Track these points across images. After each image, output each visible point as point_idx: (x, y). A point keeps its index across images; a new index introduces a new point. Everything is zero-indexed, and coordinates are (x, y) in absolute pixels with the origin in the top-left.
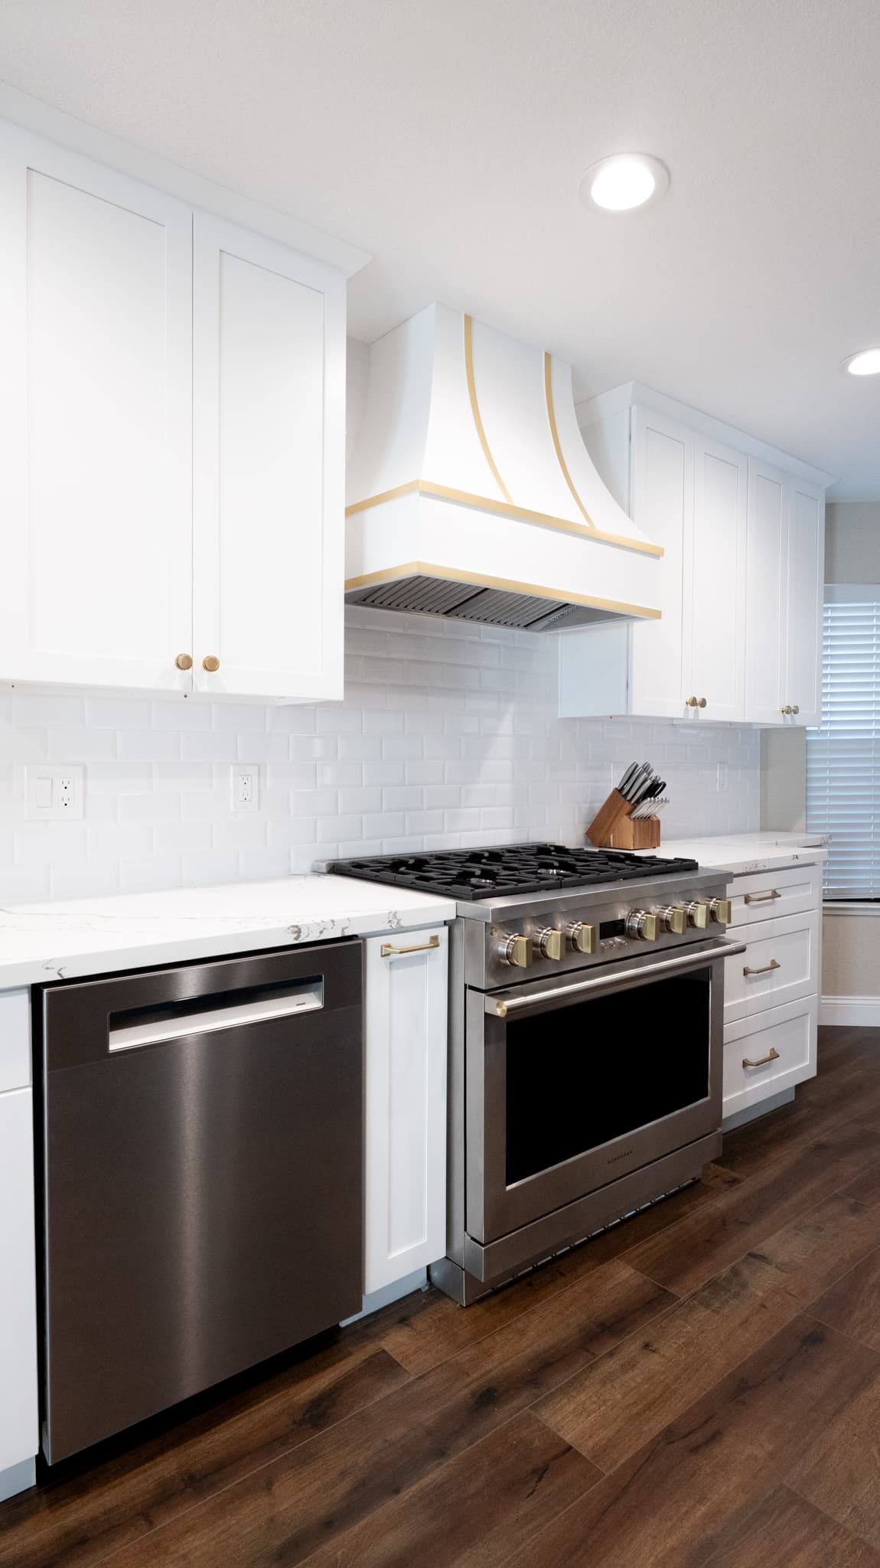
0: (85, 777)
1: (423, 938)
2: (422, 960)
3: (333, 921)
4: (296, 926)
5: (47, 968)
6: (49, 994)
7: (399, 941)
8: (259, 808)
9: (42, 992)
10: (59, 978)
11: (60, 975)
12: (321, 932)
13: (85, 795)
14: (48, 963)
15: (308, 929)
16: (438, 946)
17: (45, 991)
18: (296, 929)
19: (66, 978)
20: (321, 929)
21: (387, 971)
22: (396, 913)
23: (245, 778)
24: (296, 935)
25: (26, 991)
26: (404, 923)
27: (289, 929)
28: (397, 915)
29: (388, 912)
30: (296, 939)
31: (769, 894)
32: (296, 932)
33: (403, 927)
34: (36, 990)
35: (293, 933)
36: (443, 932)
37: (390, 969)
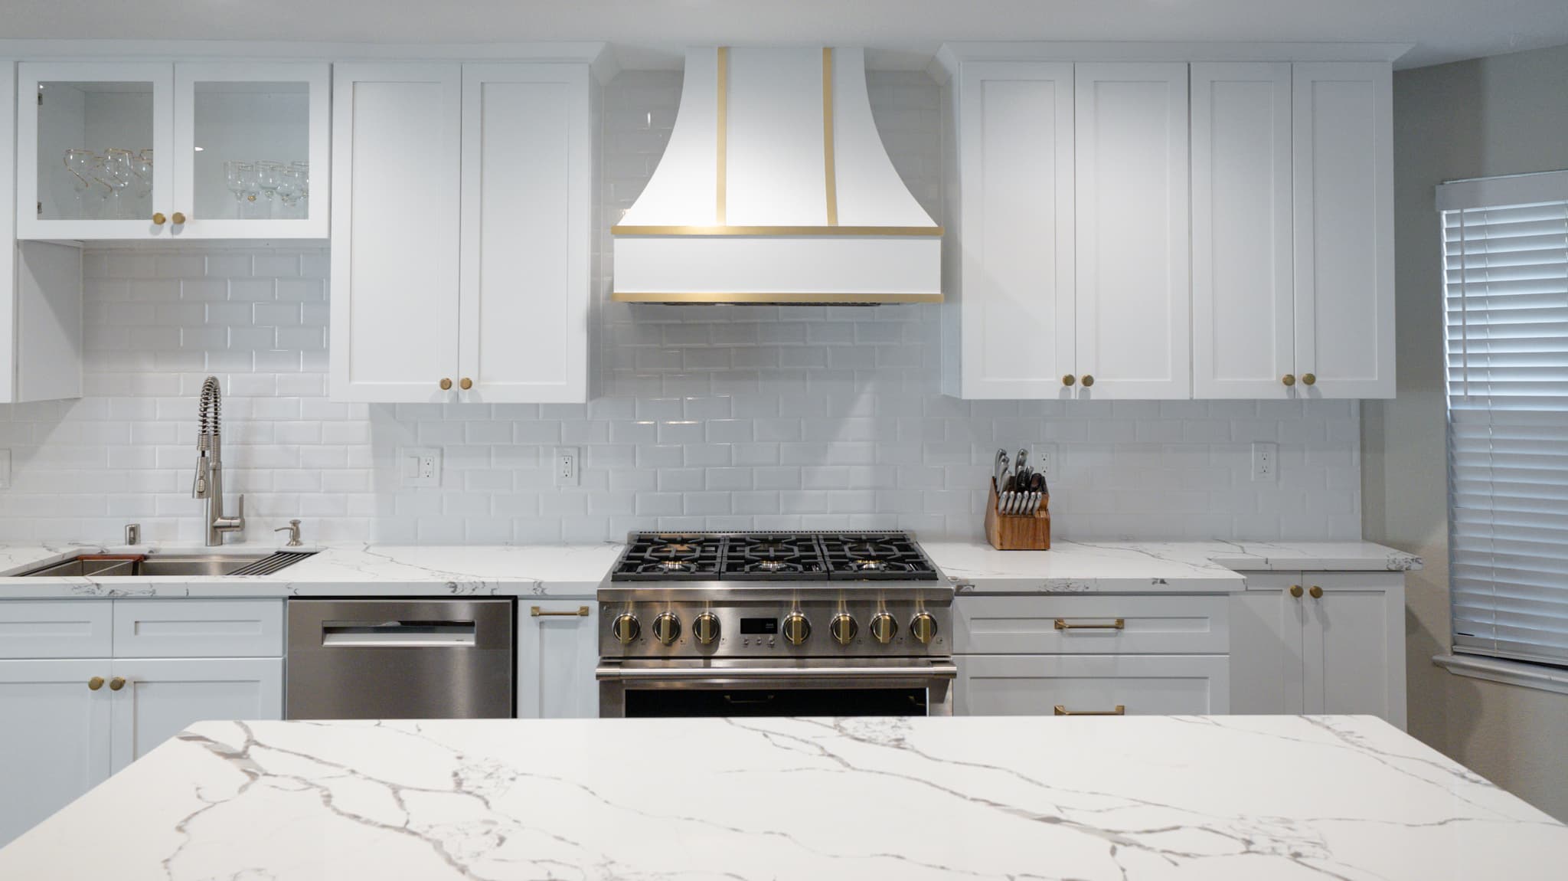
1: (574, 606)
2: (576, 625)
3: (483, 583)
4: (454, 583)
5: (288, 588)
7: (546, 606)
11: (295, 593)
12: (474, 590)
13: (442, 469)
14: (289, 585)
15: (463, 585)
16: (587, 615)
18: (453, 585)
19: (299, 595)
20: (474, 587)
21: (538, 628)
22: (540, 583)
23: (566, 458)
24: (453, 589)
26: (547, 592)
27: (447, 584)
28: (542, 585)
29: (533, 581)
30: (453, 592)
31: (1113, 622)
32: (453, 587)
33: (546, 595)
35: (450, 587)
36: (594, 606)
37: (540, 628)
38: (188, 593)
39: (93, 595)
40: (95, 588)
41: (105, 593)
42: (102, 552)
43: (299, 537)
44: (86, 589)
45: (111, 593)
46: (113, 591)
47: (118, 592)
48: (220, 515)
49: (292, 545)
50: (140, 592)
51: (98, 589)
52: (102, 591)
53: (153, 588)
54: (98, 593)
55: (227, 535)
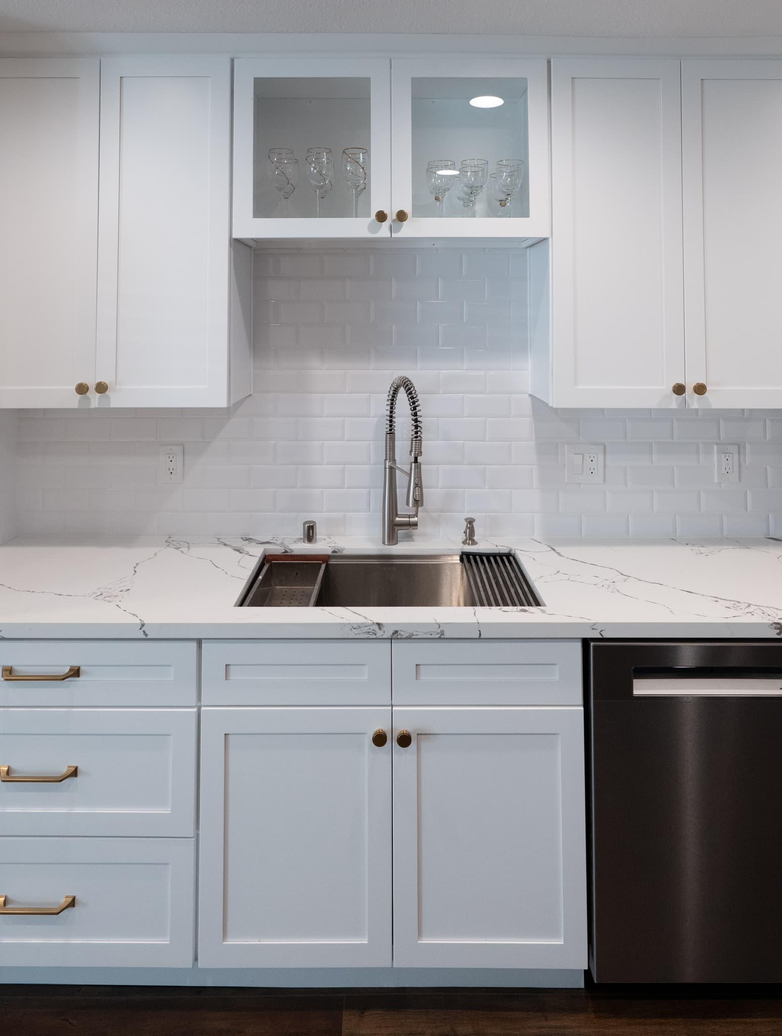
0: (605, 453)
5: (593, 629)
6: (594, 646)
8: (740, 480)
9: (590, 644)
10: (600, 637)
11: (601, 634)
13: (605, 466)
14: (593, 625)
17: (592, 644)
19: (605, 637)
23: (727, 455)
24: (779, 631)
25: (580, 640)
32: (778, 629)
34: (586, 642)
38: (480, 634)
39: (374, 637)
40: (376, 628)
41: (388, 634)
42: (286, 552)
43: (474, 536)
44: (366, 629)
45: (393, 634)
46: (396, 632)
47: (402, 633)
48: (397, 515)
49: (469, 544)
50: (426, 633)
51: (380, 629)
52: (384, 632)
53: (441, 628)
54: (380, 634)
55: (401, 532)
